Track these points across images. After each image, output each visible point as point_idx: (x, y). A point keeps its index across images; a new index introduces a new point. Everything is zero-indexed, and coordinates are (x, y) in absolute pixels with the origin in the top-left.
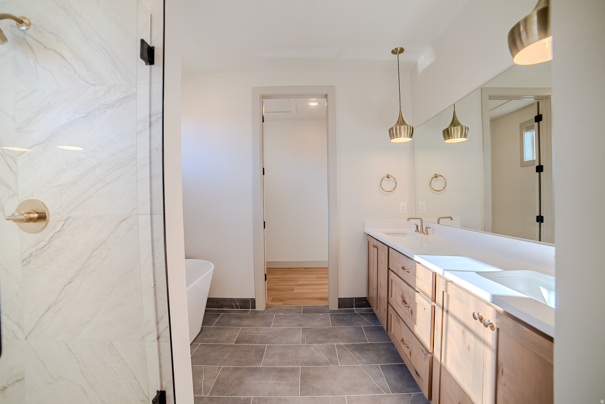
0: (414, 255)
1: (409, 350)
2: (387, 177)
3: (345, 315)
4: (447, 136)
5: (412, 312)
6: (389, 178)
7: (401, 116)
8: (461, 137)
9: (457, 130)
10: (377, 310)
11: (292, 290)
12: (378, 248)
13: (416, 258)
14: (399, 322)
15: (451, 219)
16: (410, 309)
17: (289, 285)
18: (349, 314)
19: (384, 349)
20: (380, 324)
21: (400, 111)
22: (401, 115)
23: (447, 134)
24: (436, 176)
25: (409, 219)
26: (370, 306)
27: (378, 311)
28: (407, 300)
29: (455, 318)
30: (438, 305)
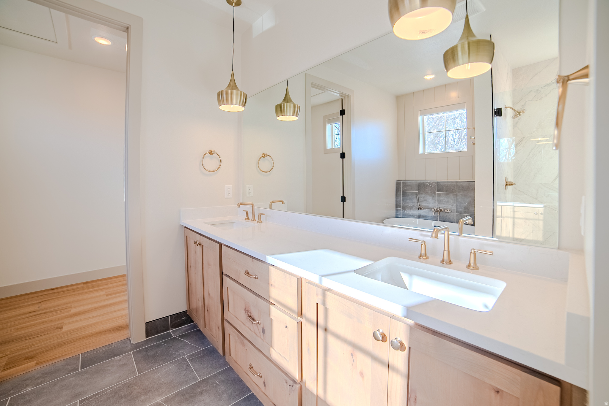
0: (267, 256)
1: (262, 380)
2: (210, 153)
3: (159, 346)
4: (279, 112)
5: (263, 330)
6: (212, 154)
7: (233, 80)
8: (293, 115)
9: (290, 107)
10: (205, 327)
11: (57, 328)
12: (202, 245)
13: (270, 259)
14: (243, 345)
15: (283, 203)
16: (261, 327)
17: (51, 321)
18: (165, 342)
19: (223, 381)
20: (209, 344)
21: (233, 73)
22: (233, 78)
23: (280, 109)
24: (264, 156)
25: (239, 205)
26: (192, 321)
27: (207, 328)
28: (255, 315)
29: (337, 336)
30: (309, 321)
